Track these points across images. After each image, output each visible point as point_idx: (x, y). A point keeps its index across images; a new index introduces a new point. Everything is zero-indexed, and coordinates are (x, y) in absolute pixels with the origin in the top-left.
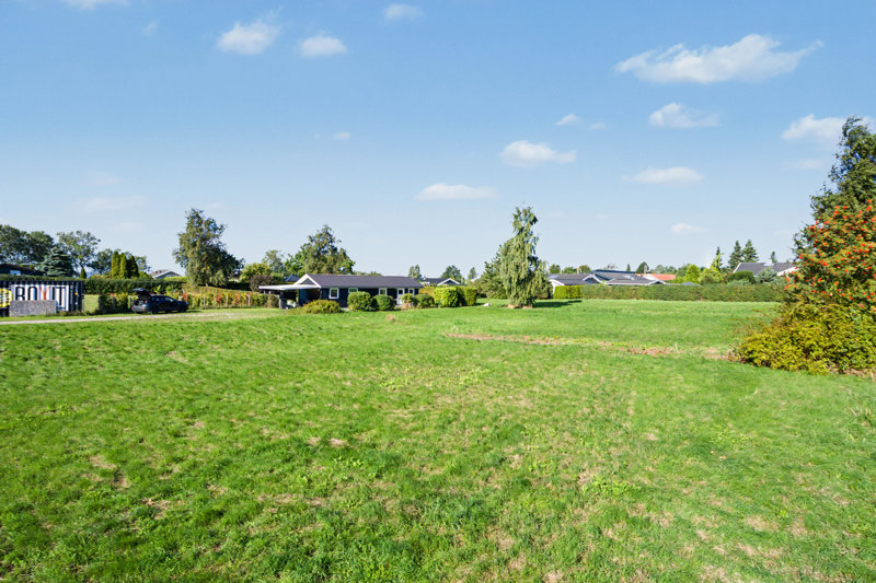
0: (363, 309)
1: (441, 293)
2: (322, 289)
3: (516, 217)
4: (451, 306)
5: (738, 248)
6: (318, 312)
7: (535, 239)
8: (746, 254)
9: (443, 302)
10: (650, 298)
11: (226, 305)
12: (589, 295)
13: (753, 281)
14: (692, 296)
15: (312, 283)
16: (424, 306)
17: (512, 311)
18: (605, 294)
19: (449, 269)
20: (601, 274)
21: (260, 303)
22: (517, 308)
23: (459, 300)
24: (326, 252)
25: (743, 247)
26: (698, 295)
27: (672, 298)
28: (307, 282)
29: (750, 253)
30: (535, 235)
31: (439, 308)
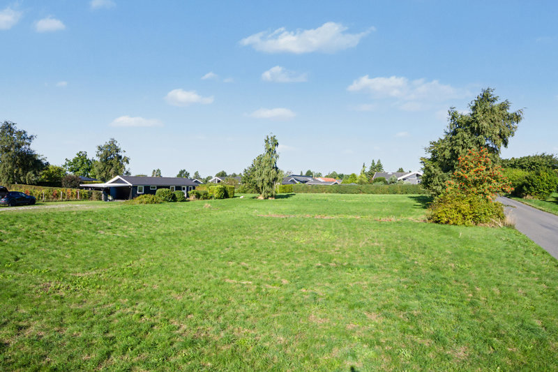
0: (168, 201)
1: (215, 190)
2: (133, 187)
3: (266, 141)
4: (220, 198)
5: (373, 164)
6: (147, 203)
7: (277, 157)
8: (377, 167)
9: (215, 196)
10: (334, 192)
11: (61, 199)
12: (298, 191)
13: (386, 183)
14: (356, 191)
15: (125, 183)
16: (204, 198)
17: (261, 201)
18: (307, 190)
19: (182, 172)
20: (297, 177)
21: (88, 197)
22: (265, 199)
23: (225, 194)
24: (112, 159)
25: (376, 164)
26: (360, 191)
27: (346, 192)
28: (118, 181)
29: (380, 167)
30: (277, 152)
31: (213, 200)
